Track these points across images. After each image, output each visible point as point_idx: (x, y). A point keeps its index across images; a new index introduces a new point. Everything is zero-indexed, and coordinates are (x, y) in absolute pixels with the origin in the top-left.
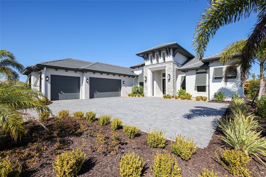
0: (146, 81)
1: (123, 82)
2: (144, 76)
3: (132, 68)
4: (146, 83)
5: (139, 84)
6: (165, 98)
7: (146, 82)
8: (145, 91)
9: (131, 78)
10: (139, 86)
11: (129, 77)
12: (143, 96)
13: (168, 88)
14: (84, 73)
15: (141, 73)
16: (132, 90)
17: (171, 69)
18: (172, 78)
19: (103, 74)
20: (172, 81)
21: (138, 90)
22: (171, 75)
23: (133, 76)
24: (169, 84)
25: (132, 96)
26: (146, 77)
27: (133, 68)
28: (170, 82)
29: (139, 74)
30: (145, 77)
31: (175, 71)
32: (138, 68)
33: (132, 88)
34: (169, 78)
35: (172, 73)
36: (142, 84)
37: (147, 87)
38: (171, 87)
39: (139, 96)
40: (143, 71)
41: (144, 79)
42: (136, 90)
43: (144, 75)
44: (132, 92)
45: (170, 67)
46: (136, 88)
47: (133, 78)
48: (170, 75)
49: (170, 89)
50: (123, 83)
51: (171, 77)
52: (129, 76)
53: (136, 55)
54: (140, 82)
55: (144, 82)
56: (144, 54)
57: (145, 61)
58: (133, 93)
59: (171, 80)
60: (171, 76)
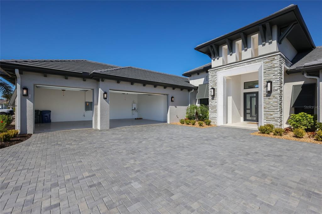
0: (213, 96)
1: (172, 97)
2: (210, 87)
3: (186, 75)
4: (213, 101)
5: (199, 102)
6: (264, 133)
7: (213, 99)
8: (211, 115)
9: (185, 91)
10: (198, 105)
11: (182, 90)
12: (209, 124)
13: (267, 110)
14: (99, 81)
15: (202, 84)
16: (187, 113)
17: (276, 69)
18: (276, 88)
19: (135, 84)
20: (278, 96)
21: (197, 113)
22: (274, 81)
23: (189, 89)
24: (270, 101)
25: (188, 124)
26: (214, 89)
27: (189, 75)
28: (271, 97)
29: (199, 85)
30: (212, 88)
31: (283, 73)
32: (197, 74)
33: (187, 110)
34: (269, 89)
35: (277, 78)
36: (205, 102)
37: (215, 107)
38: (273, 108)
39: (201, 125)
40: (207, 79)
41: (210, 93)
42: (194, 112)
43: (211, 85)
44: (186, 115)
45: (272, 65)
46: (194, 110)
47: (188, 92)
48: (271, 83)
49: (272, 113)
50: (172, 101)
51: (273, 86)
52: (182, 88)
53: (195, 49)
54: (201, 99)
55: (210, 98)
56: (212, 47)
57: (212, 60)
58: (189, 119)
59: (273, 93)
60: (273, 84)
